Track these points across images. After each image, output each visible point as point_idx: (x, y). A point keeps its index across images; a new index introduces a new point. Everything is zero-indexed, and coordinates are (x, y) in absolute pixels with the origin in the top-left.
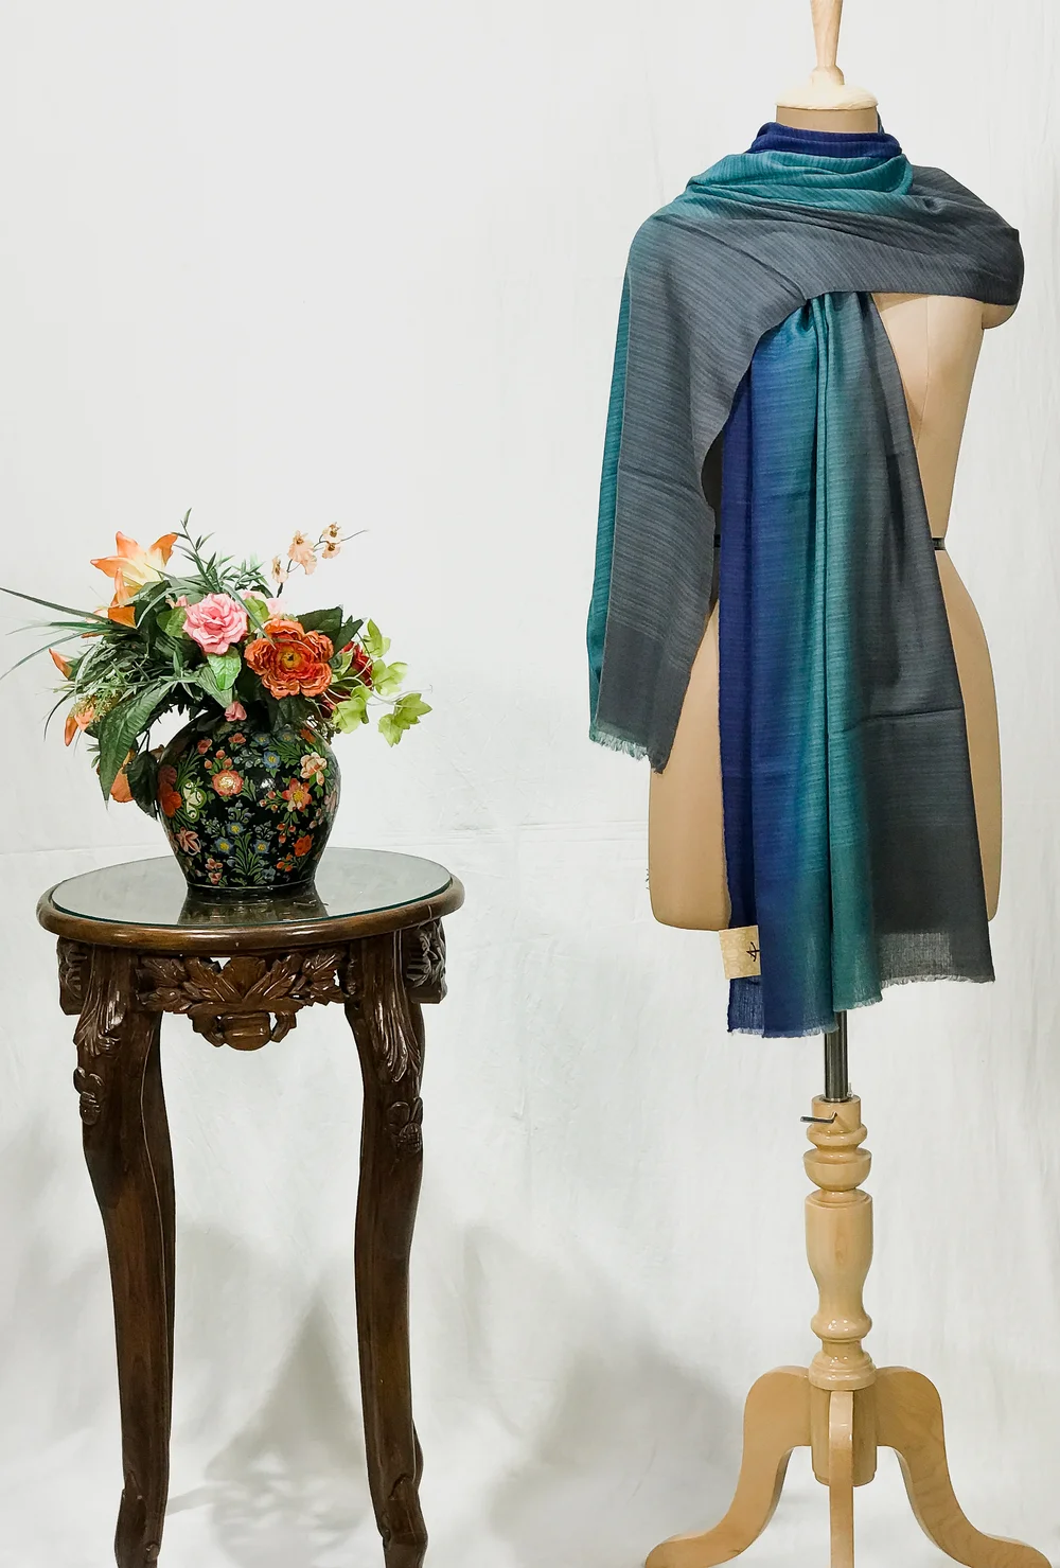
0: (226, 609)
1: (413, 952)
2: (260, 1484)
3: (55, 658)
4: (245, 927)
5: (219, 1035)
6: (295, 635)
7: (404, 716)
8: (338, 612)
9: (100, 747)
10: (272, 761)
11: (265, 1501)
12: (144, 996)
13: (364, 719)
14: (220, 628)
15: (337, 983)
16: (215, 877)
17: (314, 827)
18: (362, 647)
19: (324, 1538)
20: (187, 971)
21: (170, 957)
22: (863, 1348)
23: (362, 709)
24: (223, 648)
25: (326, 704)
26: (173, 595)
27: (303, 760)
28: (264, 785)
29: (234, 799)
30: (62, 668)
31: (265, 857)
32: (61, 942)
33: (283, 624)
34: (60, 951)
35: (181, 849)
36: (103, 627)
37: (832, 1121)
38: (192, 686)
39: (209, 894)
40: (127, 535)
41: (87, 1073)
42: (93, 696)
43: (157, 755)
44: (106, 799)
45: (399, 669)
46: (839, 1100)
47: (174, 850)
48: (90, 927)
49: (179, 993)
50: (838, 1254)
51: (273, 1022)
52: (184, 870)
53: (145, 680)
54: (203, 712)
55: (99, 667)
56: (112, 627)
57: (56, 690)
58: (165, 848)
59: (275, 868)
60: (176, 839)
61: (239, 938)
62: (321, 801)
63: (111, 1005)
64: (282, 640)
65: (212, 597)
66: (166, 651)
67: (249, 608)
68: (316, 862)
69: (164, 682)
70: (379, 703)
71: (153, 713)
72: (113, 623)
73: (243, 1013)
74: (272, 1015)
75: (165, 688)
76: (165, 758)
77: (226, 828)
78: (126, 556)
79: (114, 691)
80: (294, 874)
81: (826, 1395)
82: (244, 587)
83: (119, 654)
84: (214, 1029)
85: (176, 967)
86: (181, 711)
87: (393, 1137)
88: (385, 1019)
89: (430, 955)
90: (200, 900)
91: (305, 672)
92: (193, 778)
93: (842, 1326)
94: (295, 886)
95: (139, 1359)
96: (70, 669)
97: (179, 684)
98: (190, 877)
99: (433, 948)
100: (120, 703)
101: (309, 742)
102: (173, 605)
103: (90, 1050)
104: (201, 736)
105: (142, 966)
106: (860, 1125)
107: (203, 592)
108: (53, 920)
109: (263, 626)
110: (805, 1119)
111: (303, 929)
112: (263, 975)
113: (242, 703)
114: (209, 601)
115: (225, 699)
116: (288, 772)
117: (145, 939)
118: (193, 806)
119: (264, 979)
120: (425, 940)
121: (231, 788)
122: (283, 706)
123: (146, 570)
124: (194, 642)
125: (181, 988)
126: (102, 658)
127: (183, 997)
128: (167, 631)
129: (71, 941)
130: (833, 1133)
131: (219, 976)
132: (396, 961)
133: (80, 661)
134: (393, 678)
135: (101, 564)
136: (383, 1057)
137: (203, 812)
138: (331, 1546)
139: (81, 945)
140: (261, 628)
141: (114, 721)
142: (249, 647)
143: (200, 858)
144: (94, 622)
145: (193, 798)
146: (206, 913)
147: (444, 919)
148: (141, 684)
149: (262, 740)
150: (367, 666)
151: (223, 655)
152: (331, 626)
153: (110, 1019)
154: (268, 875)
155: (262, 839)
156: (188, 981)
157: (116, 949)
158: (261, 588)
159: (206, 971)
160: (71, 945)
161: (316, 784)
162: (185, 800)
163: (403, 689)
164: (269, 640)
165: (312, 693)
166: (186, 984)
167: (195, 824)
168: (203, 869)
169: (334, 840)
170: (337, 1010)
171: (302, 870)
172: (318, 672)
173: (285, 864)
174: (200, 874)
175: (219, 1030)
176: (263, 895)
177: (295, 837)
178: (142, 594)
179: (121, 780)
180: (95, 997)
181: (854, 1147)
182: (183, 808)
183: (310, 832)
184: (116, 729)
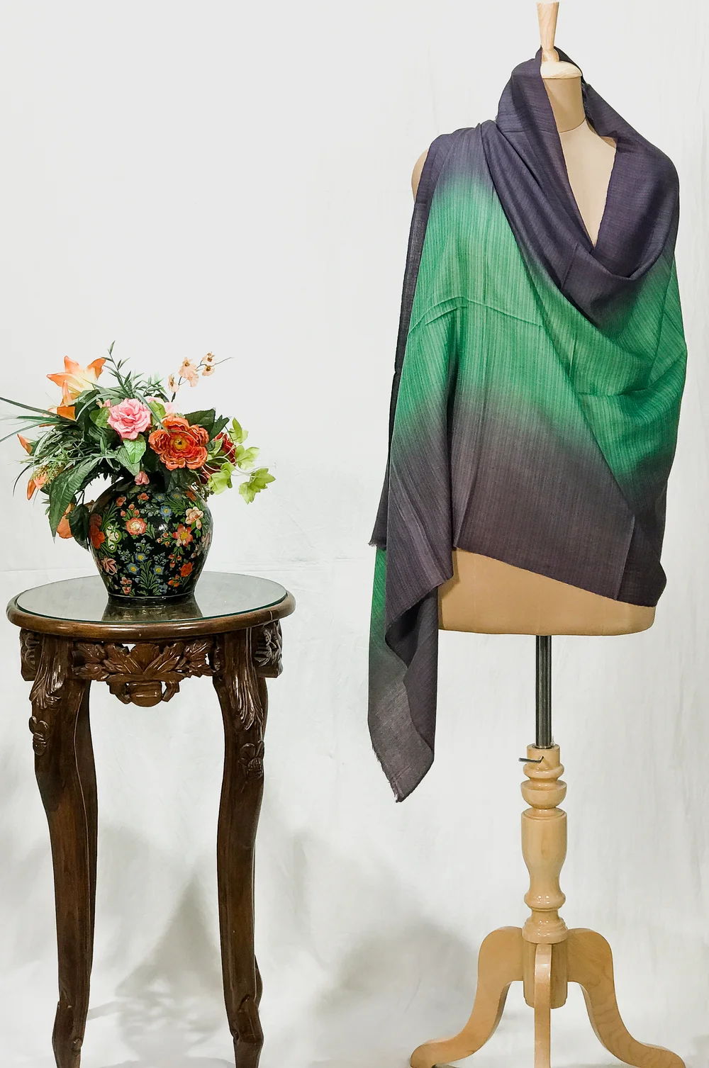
0: (137, 409)
1: (260, 642)
2: (152, 1000)
3: (22, 440)
4: (147, 623)
5: (127, 696)
6: (183, 428)
7: (257, 483)
8: (212, 412)
9: (50, 501)
10: (166, 512)
11: (155, 1011)
12: (77, 669)
13: (229, 485)
14: (132, 422)
15: (208, 662)
16: (127, 590)
17: (194, 557)
18: (228, 437)
19: (195, 1037)
20: (106, 653)
21: (95, 643)
22: (560, 915)
23: (228, 478)
24: (134, 435)
25: (203, 474)
26: (101, 399)
27: (188, 511)
28: (161, 528)
29: (140, 537)
30: (26, 447)
31: (160, 577)
32: (22, 632)
33: (174, 420)
34: (22, 638)
35: (104, 571)
36: (54, 420)
37: (540, 761)
38: (112, 460)
39: (123, 601)
40: (72, 359)
41: (38, 721)
42: (46, 466)
43: (89, 507)
44: (54, 535)
45: (253, 451)
46: (545, 747)
47: (100, 571)
48: (41, 622)
49: (101, 668)
50: (543, 852)
51: (164, 688)
52: (106, 585)
53: (81, 456)
54: (121, 478)
55: (51, 447)
56: (58, 420)
57: (22, 462)
58: (95, 571)
59: (167, 584)
60: (101, 564)
61: (142, 631)
62: (199, 540)
63: (55, 675)
64: (174, 430)
65: (128, 401)
66: (96, 437)
67: (152, 409)
68: (196, 581)
69: (94, 458)
70: (240, 474)
71: (86, 478)
72: (61, 417)
73: (143, 682)
74: (163, 683)
75: (95, 462)
76: (95, 509)
77: (134, 557)
78: (71, 373)
79: (60, 463)
80: (180, 589)
81: (533, 946)
82: (150, 395)
83: (64, 438)
84: (124, 692)
85: (99, 650)
86: (105, 477)
87: (244, 766)
88: (240, 687)
89: (271, 645)
90: (117, 604)
91: (189, 452)
92: (113, 523)
93: (546, 900)
94: (181, 598)
95: (70, 914)
96: (31, 448)
97: (104, 459)
98: (109, 589)
99: (273, 640)
100: (64, 471)
101: (191, 500)
102: (101, 405)
103: (40, 704)
104: (118, 495)
105: (76, 649)
106: (559, 764)
107: (122, 398)
108: (17, 618)
109: (162, 421)
110: (522, 760)
111: (185, 625)
112: (158, 656)
113: (147, 473)
114: (125, 403)
115: (135, 470)
116: (177, 519)
117: (77, 630)
118: (113, 541)
119: (158, 659)
120: (268, 635)
121: (139, 530)
122: (175, 475)
123: (84, 382)
124: (115, 431)
125: (103, 664)
126: (52, 440)
127: (103, 670)
128: (96, 423)
129: (29, 631)
130: (541, 770)
131: (128, 656)
132: (248, 647)
133: (38, 442)
134: (250, 457)
135: (55, 378)
136: (238, 713)
137: (119, 545)
138: (200, 1042)
139: (35, 634)
140: (160, 423)
141: (60, 483)
142: (152, 435)
143: (116, 576)
144: (48, 416)
145: (112, 536)
146: (121, 614)
147: (281, 621)
148: (79, 458)
149: (160, 498)
150: (232, 448)
151: (134, 440)
152: (208, 422)
153: (54, 684)
154: (163, 589)
155: (159, 564)
156: (107, 659)
157: (58, 637)
158: (162, 396)
159: (119, 653)
160: (29, 634)
161: (196, 528)
162: (107, 538)
163: (256, 465)
164: (166, 431)
165: (194, 467)
166: (106, 662)
167: (114, 554)
168: (119, 585)
169: (208, 567)
170: (207, 681)
171: (185, 586)
172: (198, 452)
173: (175, 582)
174: (116, 588)
175: (127, 693)
176: (159, 602)
177: (181, 564)
178: (80, 398)
179: (64, 523)
180: (44, 669)
181: (554, 780)
182: (105, 543)
183: (191, 561)
184: (62, 488)
